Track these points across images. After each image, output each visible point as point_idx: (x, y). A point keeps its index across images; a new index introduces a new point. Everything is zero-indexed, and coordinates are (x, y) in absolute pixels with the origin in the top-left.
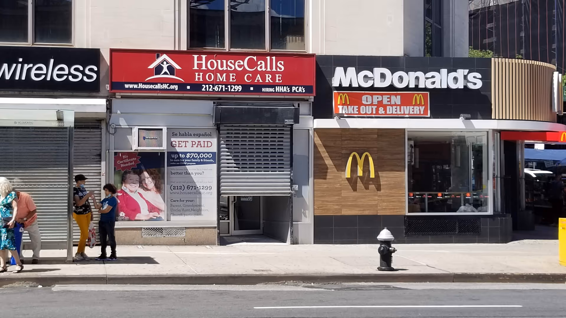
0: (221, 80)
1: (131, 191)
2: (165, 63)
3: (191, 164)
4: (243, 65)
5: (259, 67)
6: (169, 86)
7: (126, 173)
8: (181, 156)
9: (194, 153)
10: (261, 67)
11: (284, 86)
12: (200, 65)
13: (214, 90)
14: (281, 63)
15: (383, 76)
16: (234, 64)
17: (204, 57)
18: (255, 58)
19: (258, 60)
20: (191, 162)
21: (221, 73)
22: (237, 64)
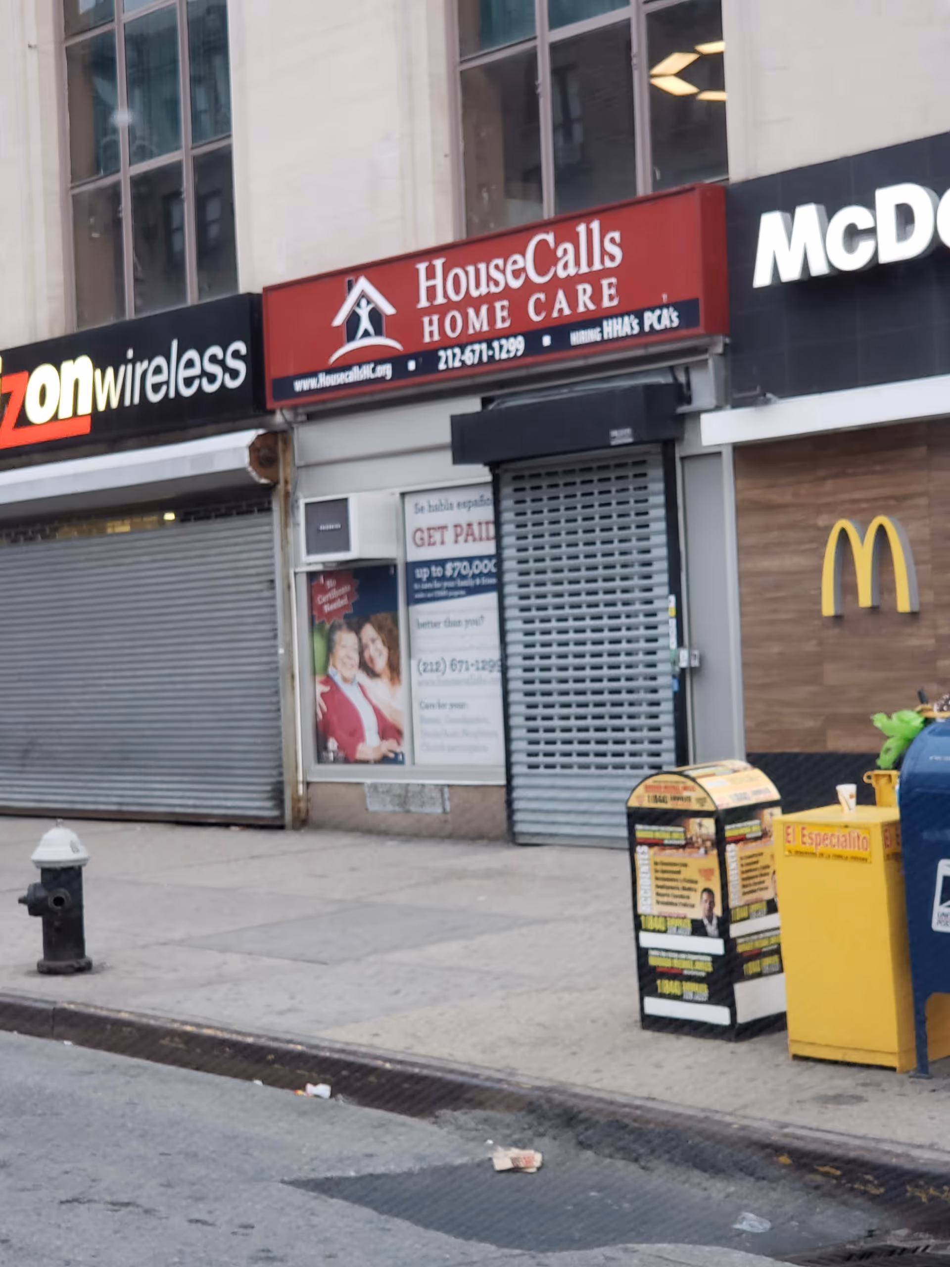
0: (478, 327)
1: (345, 680)
2: (364, 302)
3: (456, 593)
4: (524, 269)
5: (560, 265)
6: (374, 370)
7: (334, 629)
8: (436, 572)
9: (461, 559)
10: (565, 266)
11: (622, 315)
12: (431, 291)
13: (463, 362)
14: (612, 240)
15: (905, 215)
16: (503, 272)
17: (439, 263)
18: (550, 238)
19: (557, 243)
20: (456, 588)
21: (476, 304)
22: (510, 268)
